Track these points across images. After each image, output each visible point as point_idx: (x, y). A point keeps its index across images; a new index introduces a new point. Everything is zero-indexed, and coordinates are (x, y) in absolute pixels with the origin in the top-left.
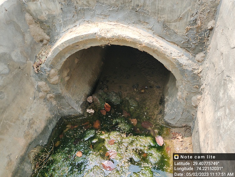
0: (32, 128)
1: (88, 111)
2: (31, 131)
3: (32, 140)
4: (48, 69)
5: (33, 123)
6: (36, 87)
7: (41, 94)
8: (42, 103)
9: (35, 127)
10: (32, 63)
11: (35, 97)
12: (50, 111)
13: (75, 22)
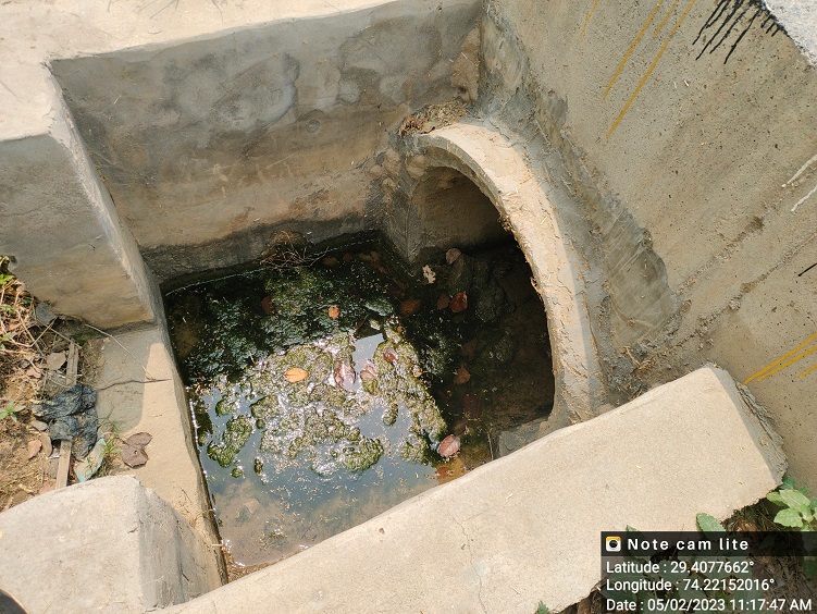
0: (314, 202)
1: (427, 269)
2: (308, 206)
3: (299, 219)
4: (417, 149)
5: (322, 199)
6: (379, 152)
7: (376, 169)
8: (367, 183)
9: (319, 205)
10: (409, 111)
11: (361, 166)
12: (369, 205)
13: (515, 131)
